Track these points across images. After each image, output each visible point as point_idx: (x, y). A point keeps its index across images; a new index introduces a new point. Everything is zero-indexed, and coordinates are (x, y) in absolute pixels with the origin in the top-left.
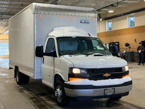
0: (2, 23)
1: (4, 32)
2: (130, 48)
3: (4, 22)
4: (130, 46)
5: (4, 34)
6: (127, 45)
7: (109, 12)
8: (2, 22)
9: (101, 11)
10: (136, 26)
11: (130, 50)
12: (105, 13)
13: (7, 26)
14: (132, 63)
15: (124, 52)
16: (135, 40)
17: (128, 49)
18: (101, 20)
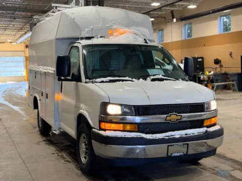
0: (14, 25)
1: (17, 40)
2: (221, 66)
3: (17, 24)
4: (222, 64)
5: (18, 42)
6: (217, 62)
7: (189, 7)
8: (14, 23)
9: (175, 6)
10: (232, 31)
11: (221, 70)
12: (181, 9)
13: (21, 30)
14: (224, 91)
15: (212, 73)
16: (231, 54)
17: (219, 69)
18: (175, 20)
